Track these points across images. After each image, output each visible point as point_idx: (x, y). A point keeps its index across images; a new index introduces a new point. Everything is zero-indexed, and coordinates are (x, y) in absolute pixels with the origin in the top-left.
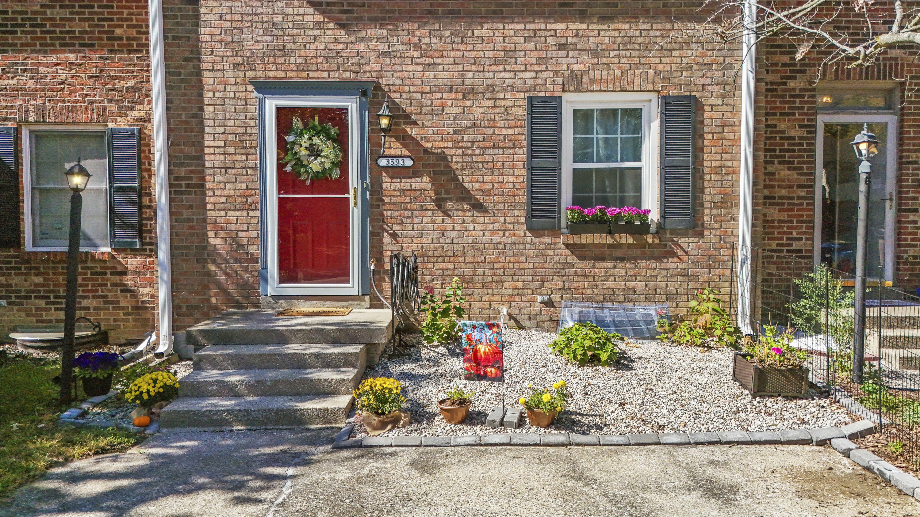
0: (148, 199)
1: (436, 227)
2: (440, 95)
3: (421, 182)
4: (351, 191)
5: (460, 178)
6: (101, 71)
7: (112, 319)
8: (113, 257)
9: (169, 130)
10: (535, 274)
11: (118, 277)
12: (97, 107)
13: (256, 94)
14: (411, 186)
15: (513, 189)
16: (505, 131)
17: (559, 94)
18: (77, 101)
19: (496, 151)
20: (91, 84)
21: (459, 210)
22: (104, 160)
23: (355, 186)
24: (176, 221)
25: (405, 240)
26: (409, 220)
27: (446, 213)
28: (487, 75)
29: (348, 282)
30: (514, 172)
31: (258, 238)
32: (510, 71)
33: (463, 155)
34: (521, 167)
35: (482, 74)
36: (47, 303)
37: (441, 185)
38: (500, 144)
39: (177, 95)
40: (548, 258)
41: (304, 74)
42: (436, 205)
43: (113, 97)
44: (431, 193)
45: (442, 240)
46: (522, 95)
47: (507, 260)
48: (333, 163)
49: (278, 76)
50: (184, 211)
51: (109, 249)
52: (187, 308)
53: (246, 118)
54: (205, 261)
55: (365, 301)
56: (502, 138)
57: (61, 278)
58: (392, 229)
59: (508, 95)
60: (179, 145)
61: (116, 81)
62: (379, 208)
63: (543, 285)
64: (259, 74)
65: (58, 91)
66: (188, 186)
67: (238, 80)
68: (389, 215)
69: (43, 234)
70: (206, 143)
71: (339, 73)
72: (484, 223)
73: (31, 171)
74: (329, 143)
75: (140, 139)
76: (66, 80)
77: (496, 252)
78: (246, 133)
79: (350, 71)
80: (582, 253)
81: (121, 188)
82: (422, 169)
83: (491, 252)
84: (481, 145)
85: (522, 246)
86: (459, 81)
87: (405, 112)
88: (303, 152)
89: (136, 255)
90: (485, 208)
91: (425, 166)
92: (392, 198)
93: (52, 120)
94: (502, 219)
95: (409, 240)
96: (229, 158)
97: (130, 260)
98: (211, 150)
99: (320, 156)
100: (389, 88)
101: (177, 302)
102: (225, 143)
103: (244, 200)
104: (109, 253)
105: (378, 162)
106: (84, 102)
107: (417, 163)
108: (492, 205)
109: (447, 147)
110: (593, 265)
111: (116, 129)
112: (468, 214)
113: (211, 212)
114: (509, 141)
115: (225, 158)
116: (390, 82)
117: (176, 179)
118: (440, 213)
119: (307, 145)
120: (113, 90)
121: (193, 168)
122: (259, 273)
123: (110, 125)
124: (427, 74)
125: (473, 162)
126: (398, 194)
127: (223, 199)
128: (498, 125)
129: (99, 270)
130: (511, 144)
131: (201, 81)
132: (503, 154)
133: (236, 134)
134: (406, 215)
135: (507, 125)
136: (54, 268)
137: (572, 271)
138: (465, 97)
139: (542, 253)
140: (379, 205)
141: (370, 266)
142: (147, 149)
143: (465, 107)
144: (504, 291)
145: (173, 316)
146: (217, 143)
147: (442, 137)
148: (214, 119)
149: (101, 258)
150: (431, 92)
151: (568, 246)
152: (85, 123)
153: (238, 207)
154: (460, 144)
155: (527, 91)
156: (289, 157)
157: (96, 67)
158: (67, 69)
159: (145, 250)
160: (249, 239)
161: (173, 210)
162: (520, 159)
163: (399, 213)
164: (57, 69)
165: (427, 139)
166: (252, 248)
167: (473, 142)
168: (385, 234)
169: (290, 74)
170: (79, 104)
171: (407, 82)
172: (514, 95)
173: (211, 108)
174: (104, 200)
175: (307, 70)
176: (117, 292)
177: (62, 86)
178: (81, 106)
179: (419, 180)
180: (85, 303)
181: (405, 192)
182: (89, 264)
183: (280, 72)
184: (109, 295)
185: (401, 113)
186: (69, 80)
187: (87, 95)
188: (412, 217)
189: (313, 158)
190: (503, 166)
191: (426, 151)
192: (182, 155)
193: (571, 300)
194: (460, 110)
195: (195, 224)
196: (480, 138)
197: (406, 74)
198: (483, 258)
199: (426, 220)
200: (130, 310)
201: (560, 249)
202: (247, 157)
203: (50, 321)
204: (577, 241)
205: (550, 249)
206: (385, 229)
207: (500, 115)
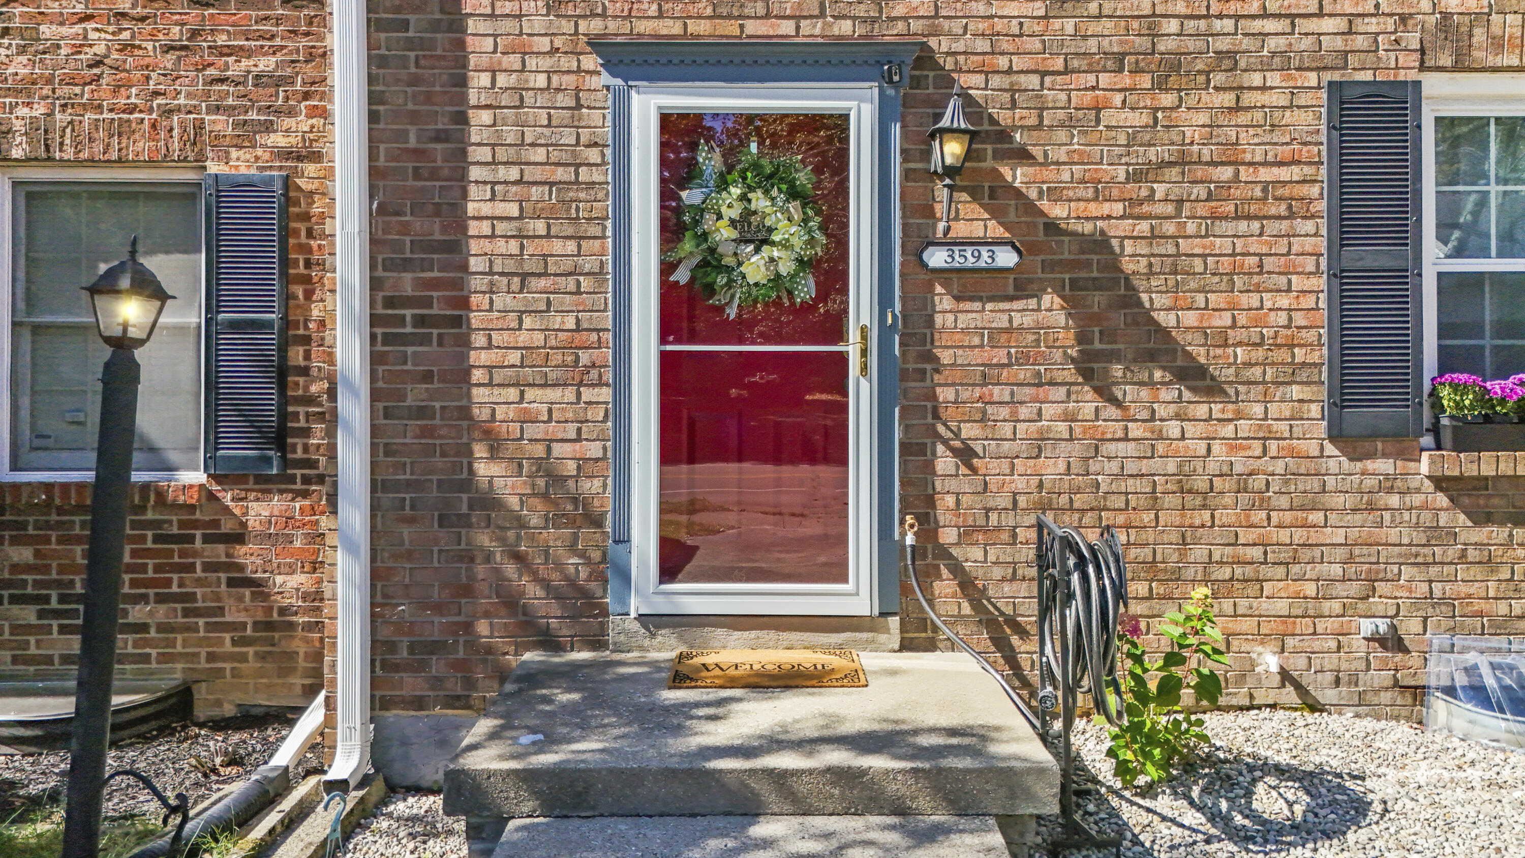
0: (301, 350)
1: (1077, 428)
2: (1091, 79)
3: (1039, 310)
4: (854, 335)
5: (1144, 297)
6: (194, 34)
7: (203, 655)
8: (211, 497)
9: (375, 174)
10: (1350, 560)
11: (221, 548)
12: (181, 123)
13: (606, 78)
14: (1011, 320)
15: (1288, 327)
16: (1266, 174)
17: (1413, 75)
18: (132, 109)
19: (1243, 226)
20: (169, 65)
21: (1141, 384)
22: (196, 256)
23: (865, 320)
24: (386, 416)
25: (994, 466)
26: (1004, 412)
27: (1105, 393)
28: (1218, 25)
29: (845, 580)
30: (1290, 281)
31: (604, 458)
32: (1279, 16)
33: (1153, 237)
34: (1311, 268)
35: (1203, 23)
36: (41, 615)
37: (1095, 318)
38: (1254, 209)
39: (397, 81)
40: (1387, 516)
41: (731, 28)
42: (1079, 371)
43: (222, 99)
44: (1067, 338)
45: (1094, 466)
46: (1312, 79)
47: (1274, 520)
48: (800, 261)
49: (665, 32)
50: (409, 387)
51: (198, 477)
52: (412, 648)
53: (578, 143)
54: (465, 521)
55: (887, 631)
56: (1258, 193)
57: (78, 549)
58: (957, 435)
59: (1274, 79)
60: (398, 214)
61: (231, 60)
62: (923, 380)
63: (1374, 589)
64: (612, 26)
65: (85, 84)
66: (420, 321)
67: (558, 42)
68: (951, 398)
69: (37, 437)
70: (472, 208)
71: (824, 24)
72: (1210, 418)
73: (14, 279)
74: (794, 207)
75: (288, 200)
76: (106, 56)
77: (1243, 497)
78: (577, 182)
79: (854, 18)
80: (1482, 502)
81: (235, 326)
82: (1040, 275)
83: (1228, 499)
84: (1202, 209)
85: (1314, 484)
86: (1143, 43)
87: (997, 123)
88: (724, 233)
89: (269, 491)
90: (1213, 378)
91: (1048, 266)
92: (960, 352)
93: (69, 154)
94: (1258, 410)
95: (1005, 465)
96: (531, 248)
97: (254, 505)
98: (485, 228)
99: (765, 242)
100: (956, 63)
101: (385, 633)
102: (521, 209)
103: (570, 359)
104: (202, 486)
105: (925, 256)
106: (151, 110)
107: (1028, 258)
108: (1232, 370)
109: (1109, 217)
110: (1511, 535)
111: (228, 176)
112: (1166, 394)
113: (482, 390)
114: (1276, 199)
115: (522, 247)
116: (959, 46)
117: (390, 302)
118: (1088, 392)
119: (735, 213)
120: (222, 81)
121: (436, 274)
122: (604, 554)
123: (214, 168)
124: (1056, 24)
125: (1178, 255)
126: (976, 341)
127: (514, 357)
128: (1248, 157)
129: (175, 530)
130: (1282, 209)
131: (461, 44)
132: (1261, 234)
133: (551, 184)
134: (996, 398)
135: (1270, 158)
136: (60, 525)
137: (1452, 553)
138: (1161, 85)
139: (1369, 502)
140: (923, 372)
141: (903, 535)
142: (302, 227)
143: (1157, 109)
144: (1265, 605)
145: (373, 671)
146: (501, 209)
147: (1097, 190)
148: (493, 146)
149: (182, 499)
150: (1066, 71)
151: (1440, 483)
152: (151, 163)
153: (552, 375)
154: (1145, 208)
155: (1325, 68)
156: (688, 245)
157: (183, 25)
158: (111, 29)
159: (292, 479)
160: (582, 462)
161: (380, 384)
162: (1308, 249)
163: (977, 392)
164: (85, 29)
165: (1055, 194)
166: (591, 486)
167: (1180, 202)
168: (940, 448)
169: (694, 27)
170: (137, 115)
171: (1005, 45)
172: (1290, 78)
173: (486, 117)
174: (191, 353)
175: (740, 17)
176: (219, 585)
177: (96, 71)
178: (142, 120)
179: (1032, 303)
180: (137, 613)
181: (995, 336)
182: (150, 515)
183: (670, 22)
184: (199, 592)
185: (986, 127)
186: (115, 55)
187: (156, 94)
188: (1013, 402)
189: (751, 248)
190: (1261, 266)
191: (1052, 227)
192: (408, 239)
193: (1452, 630)
194: (1145, 118)
195: (437, 421)
196: (1199, 191)
197: (999, 25)
198: (1207, 515)
199: (1049, 410)
200: (249, 631)
201: (1418, 491)
202: (579, 247)
203: (49, 660)
204: (1471, 470)
205: (1390, 490)
206: (939, 436)
207: (1251, 131)
